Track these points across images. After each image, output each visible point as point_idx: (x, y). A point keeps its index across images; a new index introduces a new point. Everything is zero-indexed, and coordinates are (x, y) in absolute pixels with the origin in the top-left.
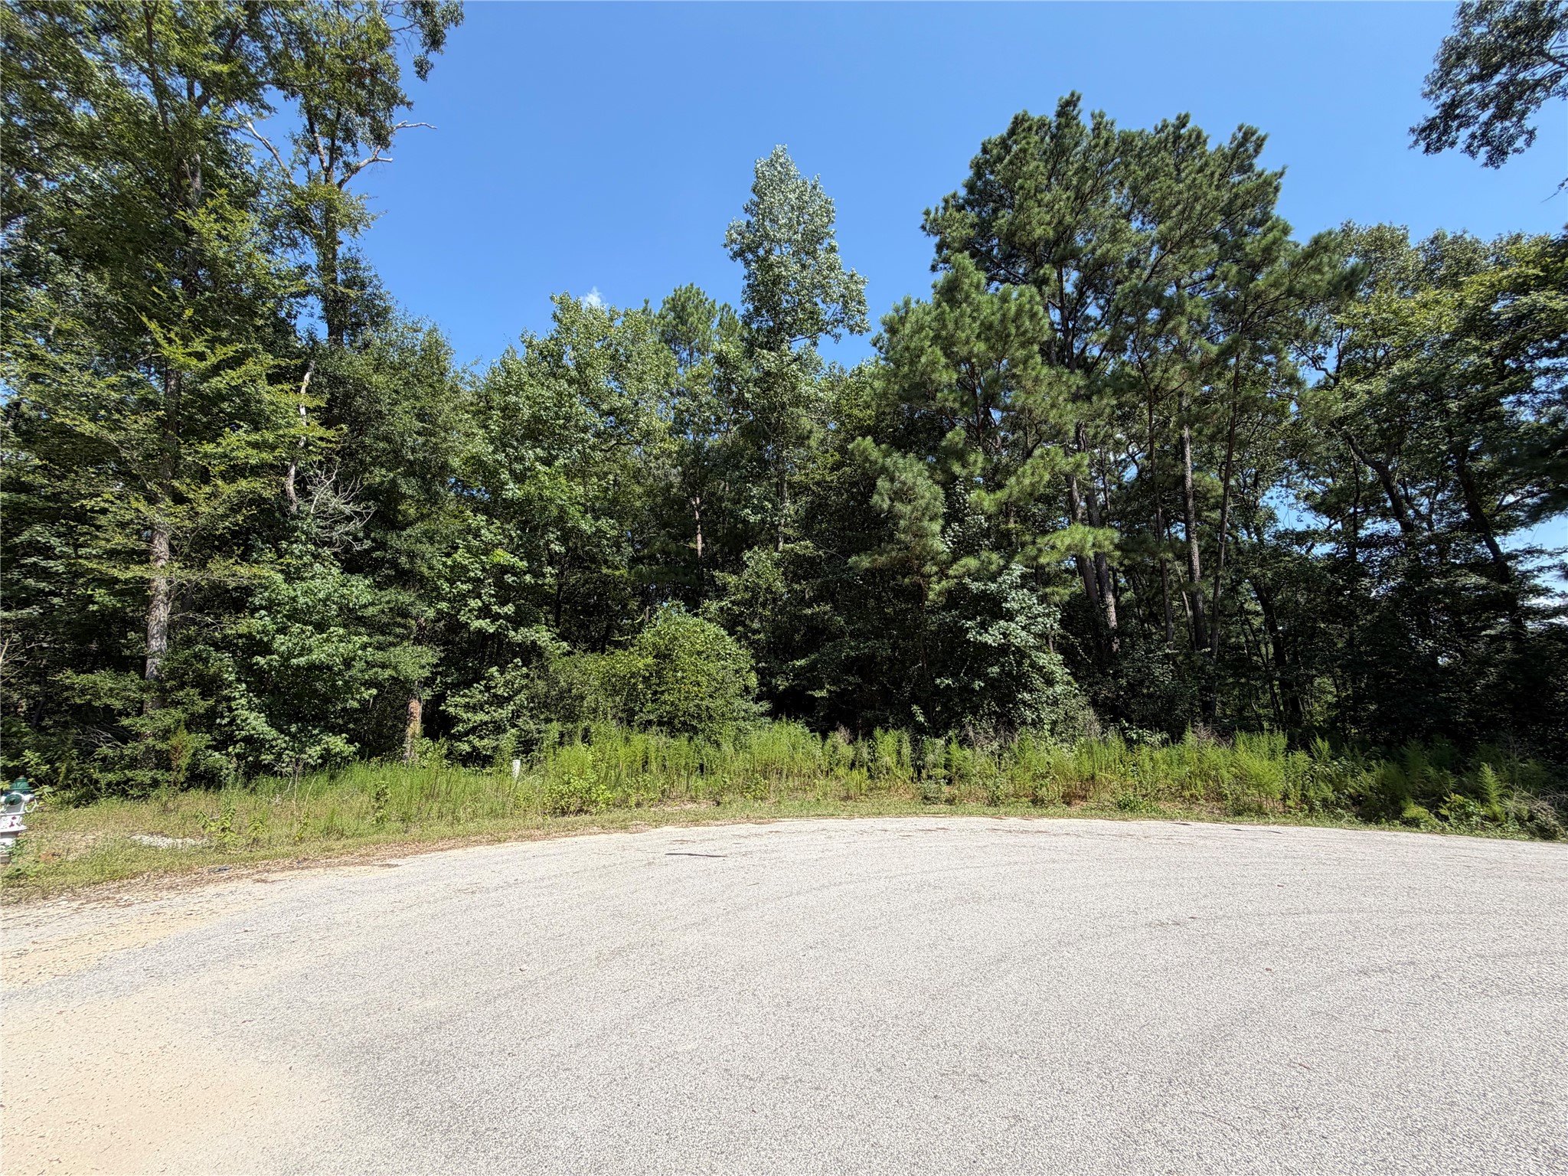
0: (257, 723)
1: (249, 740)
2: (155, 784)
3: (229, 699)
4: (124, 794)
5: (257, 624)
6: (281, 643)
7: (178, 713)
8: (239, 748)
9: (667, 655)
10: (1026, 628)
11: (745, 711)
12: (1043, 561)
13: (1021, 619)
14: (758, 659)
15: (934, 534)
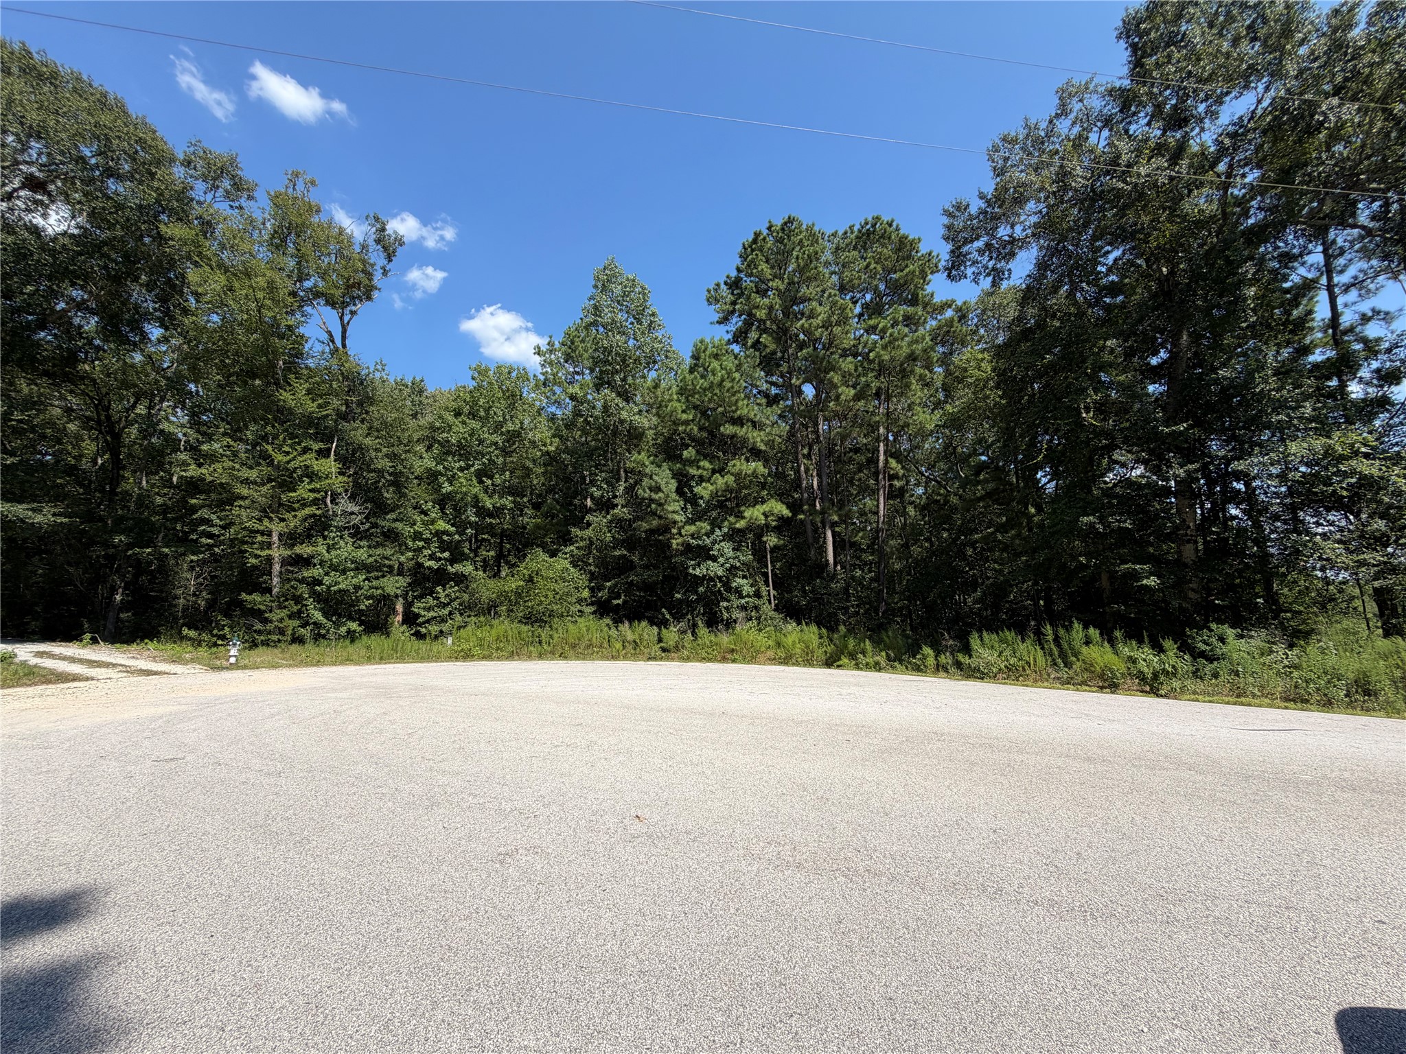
0: (318, 616)
1: (315, 623)
2: (279, 641)
3: (307, 606)
4: (268, 645)
5: (316, 572)
6: (327, 580)
7: (286, 612)
8: (311, 627)
9: (530, 580)
10: (722, 565)
11: (579, 611)
12: (738, 526)
13: (721, 560)
14: (590, 581)
15: (673, 512)
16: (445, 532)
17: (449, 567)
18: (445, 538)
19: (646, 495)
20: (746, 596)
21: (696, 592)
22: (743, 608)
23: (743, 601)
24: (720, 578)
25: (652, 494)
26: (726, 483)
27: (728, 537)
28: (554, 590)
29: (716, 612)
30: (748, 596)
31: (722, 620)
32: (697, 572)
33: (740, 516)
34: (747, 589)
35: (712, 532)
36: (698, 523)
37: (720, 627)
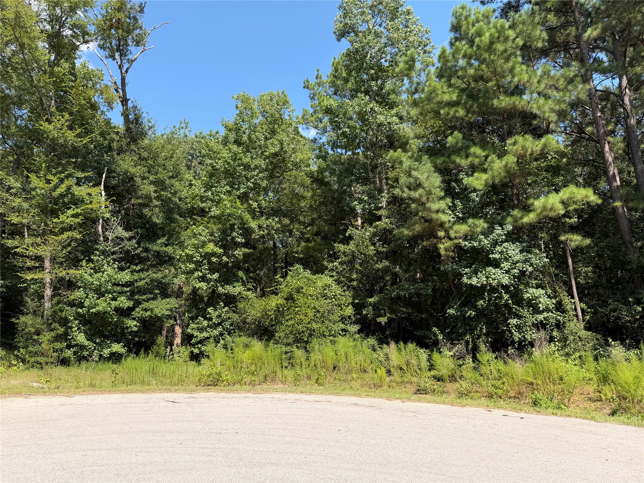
0: (81, 338)
1: (79, 345)
3: (71, 328)
5: (79, 294)
6: (87, 303)
7: (53, 334)
8: (75, 349)
9: (290, 298)
10: (508, 272)
11: (342, 330)
12: (526, 220)
13: (506, 265)
14: (354, 298)
15: (438, 211)
16: (214, 254)
17: (220, 289)
18: (214, 259)
19: (405, 195)
20: (543, 311)
21: (475, 307)
22: (541, 326)
23: (541, 317)
24: (506, 287)
25: (412, 193)
26: (506, 166)
27: (512, 237)
28: (315, 308)
29: (504, 331)
30: (547, 310)
31: (513, 342)
32: (474, 281)
33: (527, 209)
34: (544, 301)
35: (491, 230)
36: (470, 221)
37: (511, 351)
